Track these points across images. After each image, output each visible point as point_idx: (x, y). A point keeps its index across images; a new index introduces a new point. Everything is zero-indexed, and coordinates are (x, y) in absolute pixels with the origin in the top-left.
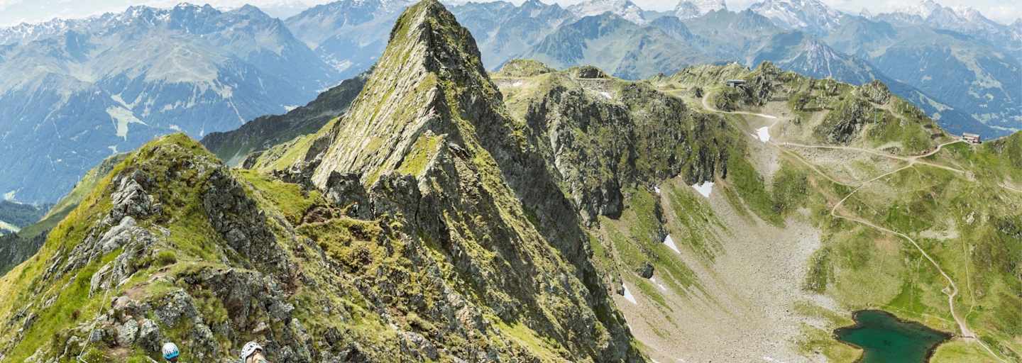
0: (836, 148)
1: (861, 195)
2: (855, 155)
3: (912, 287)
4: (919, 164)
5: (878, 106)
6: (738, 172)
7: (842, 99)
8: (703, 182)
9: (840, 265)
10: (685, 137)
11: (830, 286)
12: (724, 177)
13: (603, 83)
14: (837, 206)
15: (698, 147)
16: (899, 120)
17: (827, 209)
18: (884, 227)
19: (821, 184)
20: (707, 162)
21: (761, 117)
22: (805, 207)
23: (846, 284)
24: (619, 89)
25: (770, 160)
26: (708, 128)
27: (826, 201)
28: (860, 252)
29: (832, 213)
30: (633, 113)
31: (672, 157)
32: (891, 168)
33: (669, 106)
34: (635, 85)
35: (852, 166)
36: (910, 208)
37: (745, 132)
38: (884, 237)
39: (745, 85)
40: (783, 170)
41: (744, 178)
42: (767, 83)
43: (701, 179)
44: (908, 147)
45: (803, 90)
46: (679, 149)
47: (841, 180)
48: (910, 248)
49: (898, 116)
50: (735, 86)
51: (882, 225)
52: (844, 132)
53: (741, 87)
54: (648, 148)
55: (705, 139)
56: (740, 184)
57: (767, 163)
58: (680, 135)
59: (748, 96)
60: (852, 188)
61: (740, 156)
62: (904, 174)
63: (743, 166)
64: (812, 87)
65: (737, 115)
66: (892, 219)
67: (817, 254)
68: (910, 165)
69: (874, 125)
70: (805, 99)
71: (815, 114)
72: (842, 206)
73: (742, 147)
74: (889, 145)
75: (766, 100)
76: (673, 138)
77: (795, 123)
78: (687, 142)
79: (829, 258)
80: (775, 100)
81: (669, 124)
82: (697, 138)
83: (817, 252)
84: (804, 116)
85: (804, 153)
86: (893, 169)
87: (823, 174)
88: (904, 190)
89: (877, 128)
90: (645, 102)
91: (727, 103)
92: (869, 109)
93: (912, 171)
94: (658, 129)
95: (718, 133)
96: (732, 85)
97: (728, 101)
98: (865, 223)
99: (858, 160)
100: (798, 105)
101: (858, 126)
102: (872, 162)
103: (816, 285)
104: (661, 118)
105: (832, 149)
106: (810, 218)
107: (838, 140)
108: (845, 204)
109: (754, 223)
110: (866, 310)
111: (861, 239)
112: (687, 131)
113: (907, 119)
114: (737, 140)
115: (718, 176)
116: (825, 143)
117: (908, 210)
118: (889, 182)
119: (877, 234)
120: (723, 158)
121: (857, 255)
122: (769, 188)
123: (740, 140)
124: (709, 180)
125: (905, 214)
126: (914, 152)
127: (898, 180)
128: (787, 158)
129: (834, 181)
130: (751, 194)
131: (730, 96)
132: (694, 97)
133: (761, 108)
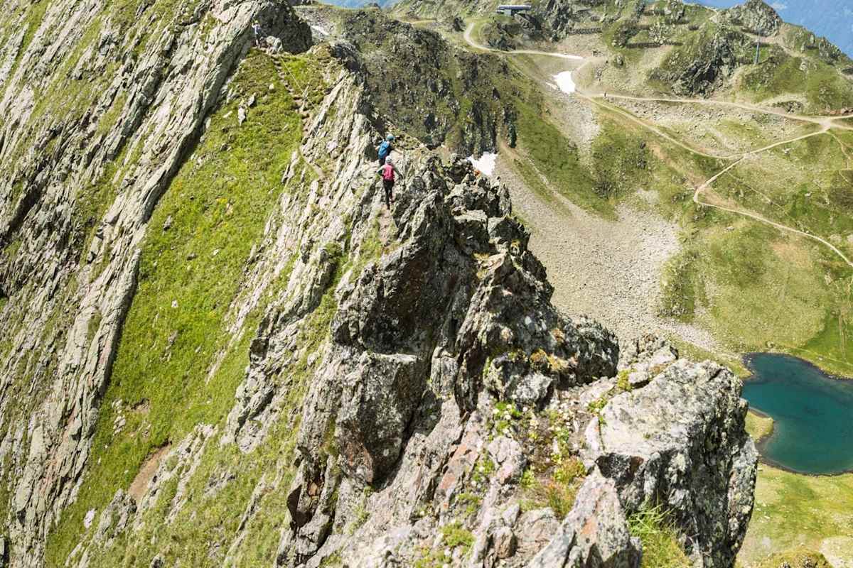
0: (688, 101)
1: (742, 172)
2: (723, 112)
3: (840, 322)
4: (839, 130)
5: (757, 39)
6: (536, 139)
7: (693, 29)
8: (480, 155)
9: (715, 280)
10: (448, 88)
11: (701, 312)
12: (513, 146)
13: (311, 12)
14: (702, 189)
15: (470, 103)
16: (798, 61)
17: (686, 193)
18: (784, 224)
19: (672, 155)
20: (485, 123)
21: (557, 57)
22: (648, 189)
23: (727, 309)
24: (340, 20)
25: (583, 119)
26: (483, 75)
27: (683, 181)
28: (748, 260)
29: (695, 199)
30: (364, 55)
31: (431, 118)
32: (792, 134)
33: (420, 43)
34: (364, 13)
35: (718, 128)
36: (829, 197)
37: (537, 79)
38: (785, 240)
39: (529, 13)
40: (607, 132)
41: (545, 145)
42: (565, 9)
43: (476, 149)
44: (817, 102)
45: (626, 16)
46: (440, 107)
47: (704, 149)
48: (831, 259)
49: (796, 54)
50: (512, 14)
51: (781, 221)
52: (701, 78)
53: (523, 15)
54: (391, 106)
55: (479, 90)
56: (540, 156)
57: (579, 123)
58: (440, 85)
59: (534, 28)
60: (724, 161)
61: (534, 115)
62: (814, 144)
63: (543, 127)
64: (641, 12)
65: (523, 54)
66: (798, 212)
67: (674, 262)
68: (824, 131)
69: (753, 68)
70: (631, 29)
71: (648, 52)
72: (711, 188)
73: (537, 101)
74: (784, 97)
75: (564, 33)
76: (430, 90)
77: (615, 64)
78: (452, 95)
79: (696, 267)
80: (579, 32)
81: (422, 70)
82: (467, 89)
83: (674, 258)
84: (629, 54)
85: (636, 109)
86: (795, 135)
87: (672, 140)
88: (816, 169)
89: (760, 72)
90: (382, 38)
91: (503, 39)
92: (743, 43)
93: (829, 140)
94: (406, 77)
95: (498, 81)
96: (508, 13)
97: (504, 35)
98: (755, 217)
99: (729, 119)
100: (618, 39)
101: (725, 70)
102: (755, 123)
103: (679, 309)
104: (409, 60)
105: (682, 103)
106: (657, 205)
107: (691, 89)
108: (715, 184)
109: (568, 212)
110: (764, 353)
111: (747, 240)
112: (450, 80)
113: (811, 59)
114: (529, 92)
115: (503, 145)
116: (669, 95)
117: (826, 198)
118: (788, 154)
119: (774, 235)
120: (510, 117)
121: (743, 264)
122: (586, 161)
123: (533, 91)
124: (489, 151)
125: (821, 205)
126: (827, 110)
127: (805, 152)
128: (610, 116)
129: (693, 151)
130: (559, 170)
131: (506, 29)
132: (450, 31)
133: (557, 45)
